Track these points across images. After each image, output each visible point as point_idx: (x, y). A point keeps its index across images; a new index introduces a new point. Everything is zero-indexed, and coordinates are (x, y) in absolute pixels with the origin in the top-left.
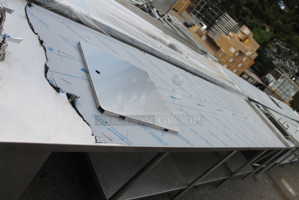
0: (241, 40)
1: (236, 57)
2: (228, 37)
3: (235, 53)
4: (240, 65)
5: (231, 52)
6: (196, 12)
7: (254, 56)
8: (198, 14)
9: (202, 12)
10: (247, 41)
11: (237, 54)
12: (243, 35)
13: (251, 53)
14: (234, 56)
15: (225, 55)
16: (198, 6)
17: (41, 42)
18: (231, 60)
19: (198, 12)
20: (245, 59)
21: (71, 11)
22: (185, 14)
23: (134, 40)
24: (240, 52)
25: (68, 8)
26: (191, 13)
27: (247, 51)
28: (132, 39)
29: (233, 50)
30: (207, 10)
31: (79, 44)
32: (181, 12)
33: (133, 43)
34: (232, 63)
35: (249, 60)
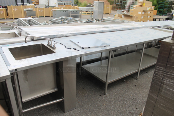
0: (141, 6)
1: (143, 15)
2: (134, 9)
3: (142, 13)
4: (149, 17)
5: (140, 14)
6: (118, 8)
7: (152, 8)
8: (120, 8)
9: (121, 5)
10: (144, 4)
11: (143, 13)
12: (141, 3)
13: (150, 8)
14: (142, 15)
15: (137, 17)
16: (117, 4)
17: (61, 44)
18: (142, 17)
19: (119, 7)
20: (149, 13)
21: (63, 35)
22: (113, 12)
23: (86, 32)
24: (144, 11)
25: (62, 35)
26: (116, 10)
27: (146, 8)
28: (85, 32)
29: (140, 13)
30: (122, 3)
31: (70, 40)
32: (110, 13)
33: (87, 33)
34: (144, 18)
35: (151, 11)
